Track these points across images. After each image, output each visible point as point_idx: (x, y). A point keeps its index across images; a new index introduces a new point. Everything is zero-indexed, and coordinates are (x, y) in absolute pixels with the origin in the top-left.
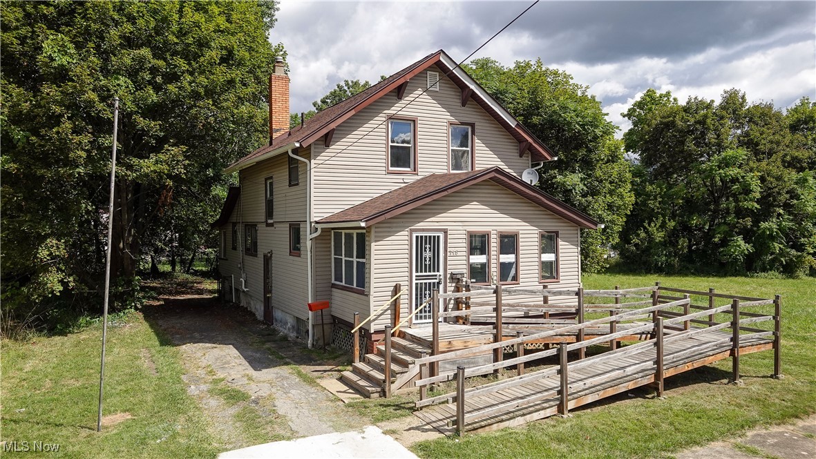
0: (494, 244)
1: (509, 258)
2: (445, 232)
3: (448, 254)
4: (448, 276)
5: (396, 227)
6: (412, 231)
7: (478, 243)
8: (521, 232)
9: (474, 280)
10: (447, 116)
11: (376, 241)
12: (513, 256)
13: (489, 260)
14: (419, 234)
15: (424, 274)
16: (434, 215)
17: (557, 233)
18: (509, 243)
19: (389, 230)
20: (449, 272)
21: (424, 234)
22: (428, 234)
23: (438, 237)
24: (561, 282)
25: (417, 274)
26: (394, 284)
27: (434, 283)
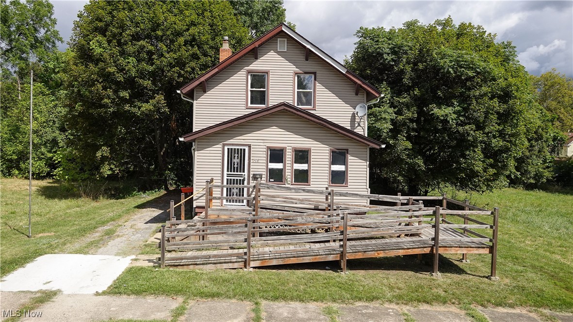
0: (289, 156)
1: (304, 167)
2: (250, 146)
3: (251, 161)
4: (251, 176)
5: (213, 142)
6: (224, 145)
7: (276, 155)
8: (312, 148)
9: (273, 180)
10: (293, 68)
11: (198, 151)
12: (306, 165)
13: (285, 166)
14: (230, 147)
15: (232, 173)
16: (241, 135)
17: (347, 150)
18: (302, 156)
19: (208, 144)
20: (251, 173)
21: (233, 147)
22: (237, 147)
23: (244, 150)
24: (349, 187)
25: (229, 173)
26: (210, 178)
27: (240, 180)
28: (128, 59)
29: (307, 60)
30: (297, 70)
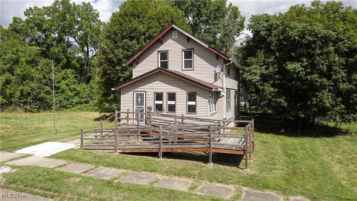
0: (165, 97)
1: (173, 103)
2: (145, 92)
3: (147, 100)
4: (147, 108)
5: (129, 90)
6: (134, 92)
7: (159, 96)
8: (177, 92)
9: (157, 110)
11: (122, 95)
12: (174, 102)
13: (163, 102)
14: (137, 93)
15: (140, 106)
16: (142, 86)
17: (196, 93)
18: (172, 97)
19: (126, 91)
20: (147, 106)
21: (138, 93)
22: (140, 93)
23: (143, 94)
24: (198, 114)
25: (137, 106)
26: (127, 109)
27: (142, 110)
28: (119, 49)
29: (188, 42)
30: (184, 48)
